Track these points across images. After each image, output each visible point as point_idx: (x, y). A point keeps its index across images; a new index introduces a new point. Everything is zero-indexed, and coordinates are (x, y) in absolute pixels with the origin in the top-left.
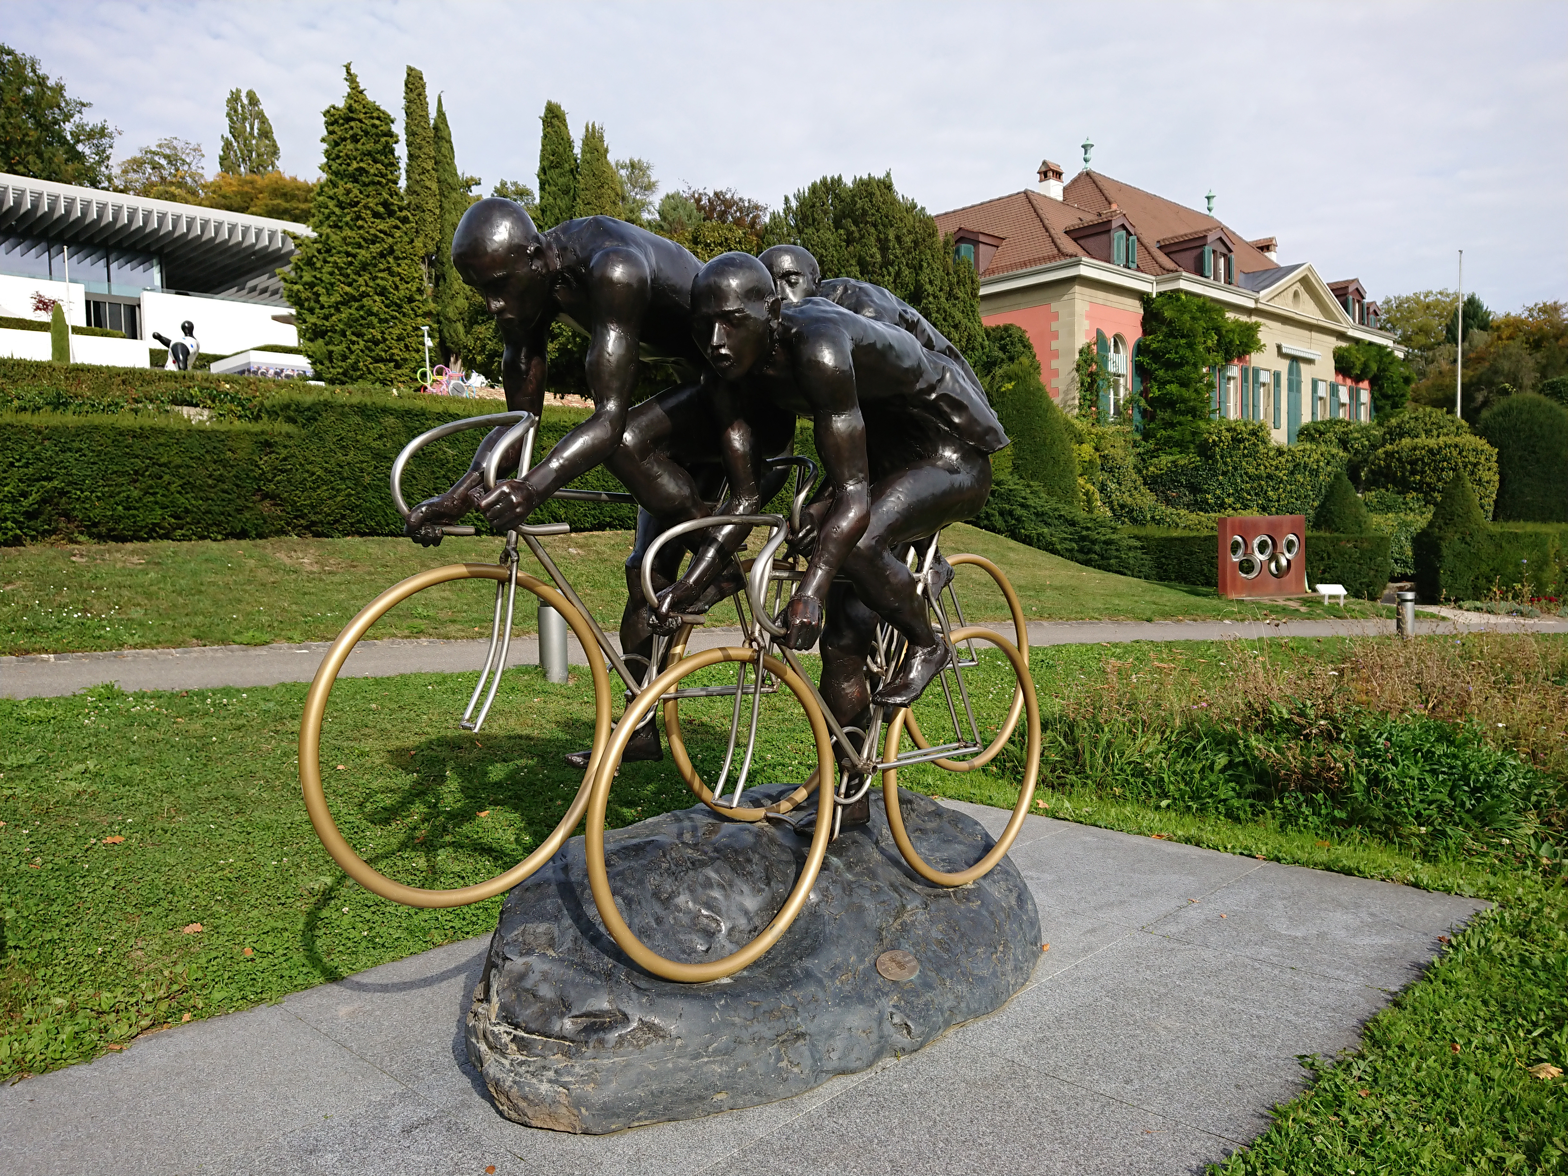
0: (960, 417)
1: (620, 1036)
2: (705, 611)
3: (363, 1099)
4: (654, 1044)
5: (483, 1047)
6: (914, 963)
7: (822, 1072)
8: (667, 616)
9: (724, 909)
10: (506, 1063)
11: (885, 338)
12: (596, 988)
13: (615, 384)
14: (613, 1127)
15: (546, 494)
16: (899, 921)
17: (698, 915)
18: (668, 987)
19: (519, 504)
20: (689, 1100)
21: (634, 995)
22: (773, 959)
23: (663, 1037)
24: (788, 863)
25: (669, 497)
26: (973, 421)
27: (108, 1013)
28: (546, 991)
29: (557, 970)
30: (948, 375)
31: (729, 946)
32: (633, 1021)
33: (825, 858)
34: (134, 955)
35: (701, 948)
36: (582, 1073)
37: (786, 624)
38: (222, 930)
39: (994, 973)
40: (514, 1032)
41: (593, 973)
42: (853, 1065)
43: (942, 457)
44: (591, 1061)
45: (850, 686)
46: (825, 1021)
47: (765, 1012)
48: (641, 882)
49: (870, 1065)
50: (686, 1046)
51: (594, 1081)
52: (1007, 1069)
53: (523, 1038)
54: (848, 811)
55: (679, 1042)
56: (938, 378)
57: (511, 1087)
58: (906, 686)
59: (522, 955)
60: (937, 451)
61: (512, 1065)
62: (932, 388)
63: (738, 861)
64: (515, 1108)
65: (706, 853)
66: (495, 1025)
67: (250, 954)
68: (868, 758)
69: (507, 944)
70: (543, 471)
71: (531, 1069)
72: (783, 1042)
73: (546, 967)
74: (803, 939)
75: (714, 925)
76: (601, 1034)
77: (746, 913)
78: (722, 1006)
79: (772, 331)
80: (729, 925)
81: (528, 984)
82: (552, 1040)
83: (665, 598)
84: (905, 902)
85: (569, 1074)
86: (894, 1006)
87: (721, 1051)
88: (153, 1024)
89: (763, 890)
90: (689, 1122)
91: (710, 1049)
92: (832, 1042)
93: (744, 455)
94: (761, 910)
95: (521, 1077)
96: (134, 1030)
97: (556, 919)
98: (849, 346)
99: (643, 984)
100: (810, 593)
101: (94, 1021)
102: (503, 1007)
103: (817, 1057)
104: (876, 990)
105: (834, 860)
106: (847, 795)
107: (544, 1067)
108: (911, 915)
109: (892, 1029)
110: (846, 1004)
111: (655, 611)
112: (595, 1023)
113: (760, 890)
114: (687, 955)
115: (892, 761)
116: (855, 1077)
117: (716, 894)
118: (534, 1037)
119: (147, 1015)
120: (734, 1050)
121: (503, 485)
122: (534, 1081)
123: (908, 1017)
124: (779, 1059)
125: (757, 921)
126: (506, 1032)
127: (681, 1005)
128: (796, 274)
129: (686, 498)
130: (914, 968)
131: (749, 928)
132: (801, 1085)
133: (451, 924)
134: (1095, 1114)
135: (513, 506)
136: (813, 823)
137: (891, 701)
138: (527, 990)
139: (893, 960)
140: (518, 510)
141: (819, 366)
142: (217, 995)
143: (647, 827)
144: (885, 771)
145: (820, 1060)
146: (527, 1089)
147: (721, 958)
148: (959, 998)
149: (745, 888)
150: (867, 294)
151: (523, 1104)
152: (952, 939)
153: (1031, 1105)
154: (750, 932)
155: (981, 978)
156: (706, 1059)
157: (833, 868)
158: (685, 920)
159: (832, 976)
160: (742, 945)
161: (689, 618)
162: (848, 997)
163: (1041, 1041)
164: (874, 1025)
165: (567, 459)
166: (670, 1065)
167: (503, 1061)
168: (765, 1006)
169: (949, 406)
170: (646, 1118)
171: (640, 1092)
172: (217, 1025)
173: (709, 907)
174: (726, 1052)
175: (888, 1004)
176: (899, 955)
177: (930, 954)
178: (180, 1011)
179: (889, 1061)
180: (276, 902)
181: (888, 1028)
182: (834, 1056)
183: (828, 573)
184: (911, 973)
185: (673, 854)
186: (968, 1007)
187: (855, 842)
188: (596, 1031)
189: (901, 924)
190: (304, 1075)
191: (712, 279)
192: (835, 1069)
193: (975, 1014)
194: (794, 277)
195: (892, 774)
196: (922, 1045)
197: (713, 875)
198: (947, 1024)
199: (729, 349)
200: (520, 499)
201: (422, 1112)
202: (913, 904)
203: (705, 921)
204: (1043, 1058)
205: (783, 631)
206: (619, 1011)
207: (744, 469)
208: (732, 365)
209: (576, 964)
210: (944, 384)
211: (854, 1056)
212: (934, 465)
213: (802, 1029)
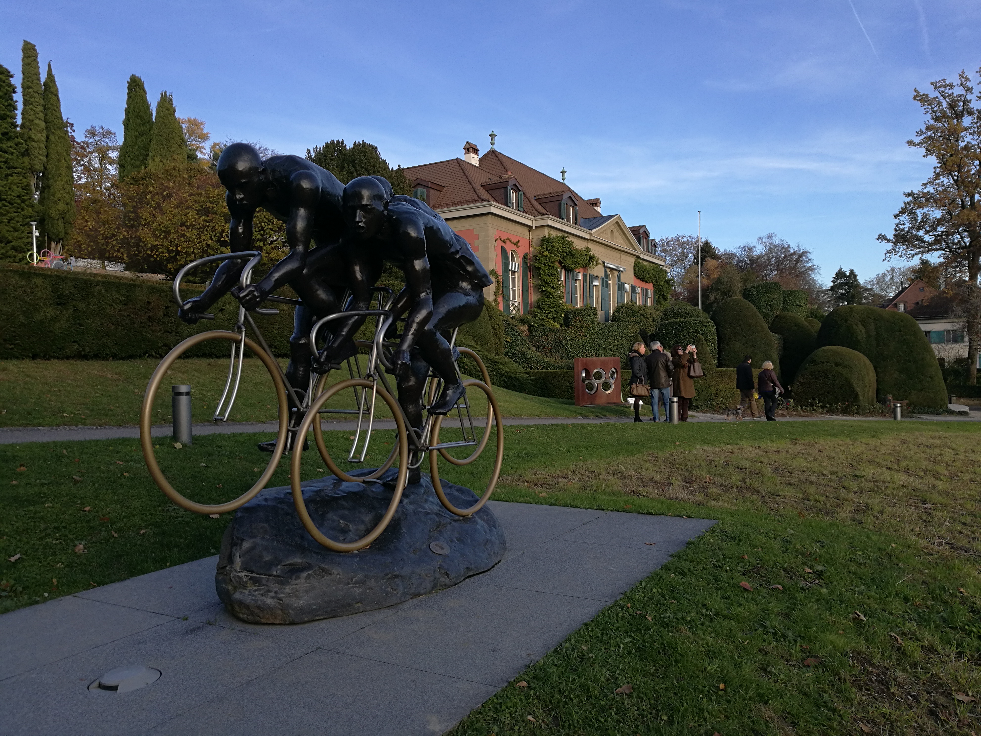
1: (308, 574)
4: (325, 578)
5: (230, 587)
7: (408, 594)
9: (352, 520)
10: (246, 592)
12: (293, 553)
14: (306, 619)
16: (438, 529)
17: (339, 523)
18: (329, 553)
20: (343, 607)
21: (314, 555)
23: (330, 574)
28: (266, 555)
29: (271, 545)
31: (355, 537)
32: (315, 566)
36: (289, 592)
40: (251, 575)
42: (422, 592)
44: (294, 586)
46: (408, 570)
47: (378, 564)
49: (430, 592)
50: (342, 579)
51: (296, 596)
53: (255, 577)
55: (338, 577)
57: (249, 603)
59: (251, 538)
61: (250, 592)
62: (457, 252)
64: (252, 614)
66: (239, 572)
68: (424, 443)
69: (243, 533)
71: (261, 592)
72: (388, 579)
73: (265, 543)
74: (393, 534)
75: (347, 528)
76: (298, 574)
77: (363, 522)
78: (357, 561)
80: (355, 527)
81: (256, 552)
82: (271, 577)
84: (440, 520)
85: (282, 593)
86: (440, 565)
87: (358, 582)
90: (343, 617)
91: (353, 581)
92: (412, 580)
98: (422, 227)
102: (243, 564)
103: (405, 587)
104: (431, 557)
106: (412, 464)
107: (268, 591)
108: (444, 527)
110: (417, 563)
112: (294, 569)
116: (423, 597)
117: (347, 513)
118: (262, 576)
120: (364, 582)
122: (263, 598)
123: (447, 570)
124: (387, 587)
125: (369, 526)
126: (246, 575)
127: (338, 559)
130: (448, 549)
132: (398, 600)
139: (437, 545)
144: (432, 451)
146: (259, 603)
147: (352, 541)
148: (470, 563)
149: (363, 511)
151: (256, 611)
154: (366, 531)
156: (352, 586)
158: (332, 524)
159: (409, 551)
160: (363, 536)
162: (418, 560)
164: (432, 572)
166: (334, 588)
170: (322, 615)
171: (319, 601)
173: (344, 519)
174: (361, 583)
175: (437, 564)
176: (440, 543)
179: (439, 591)
181: (438, 575)
182: (413, 587)
184: (446, 551)
188: (295, 572)
192: (414, 594)
196: (456, 584)
202: (445, 522)
203: (343, 525)
206: (307, 562)
209: (281, 541)
211: (423, 587)
213: (397, 573)
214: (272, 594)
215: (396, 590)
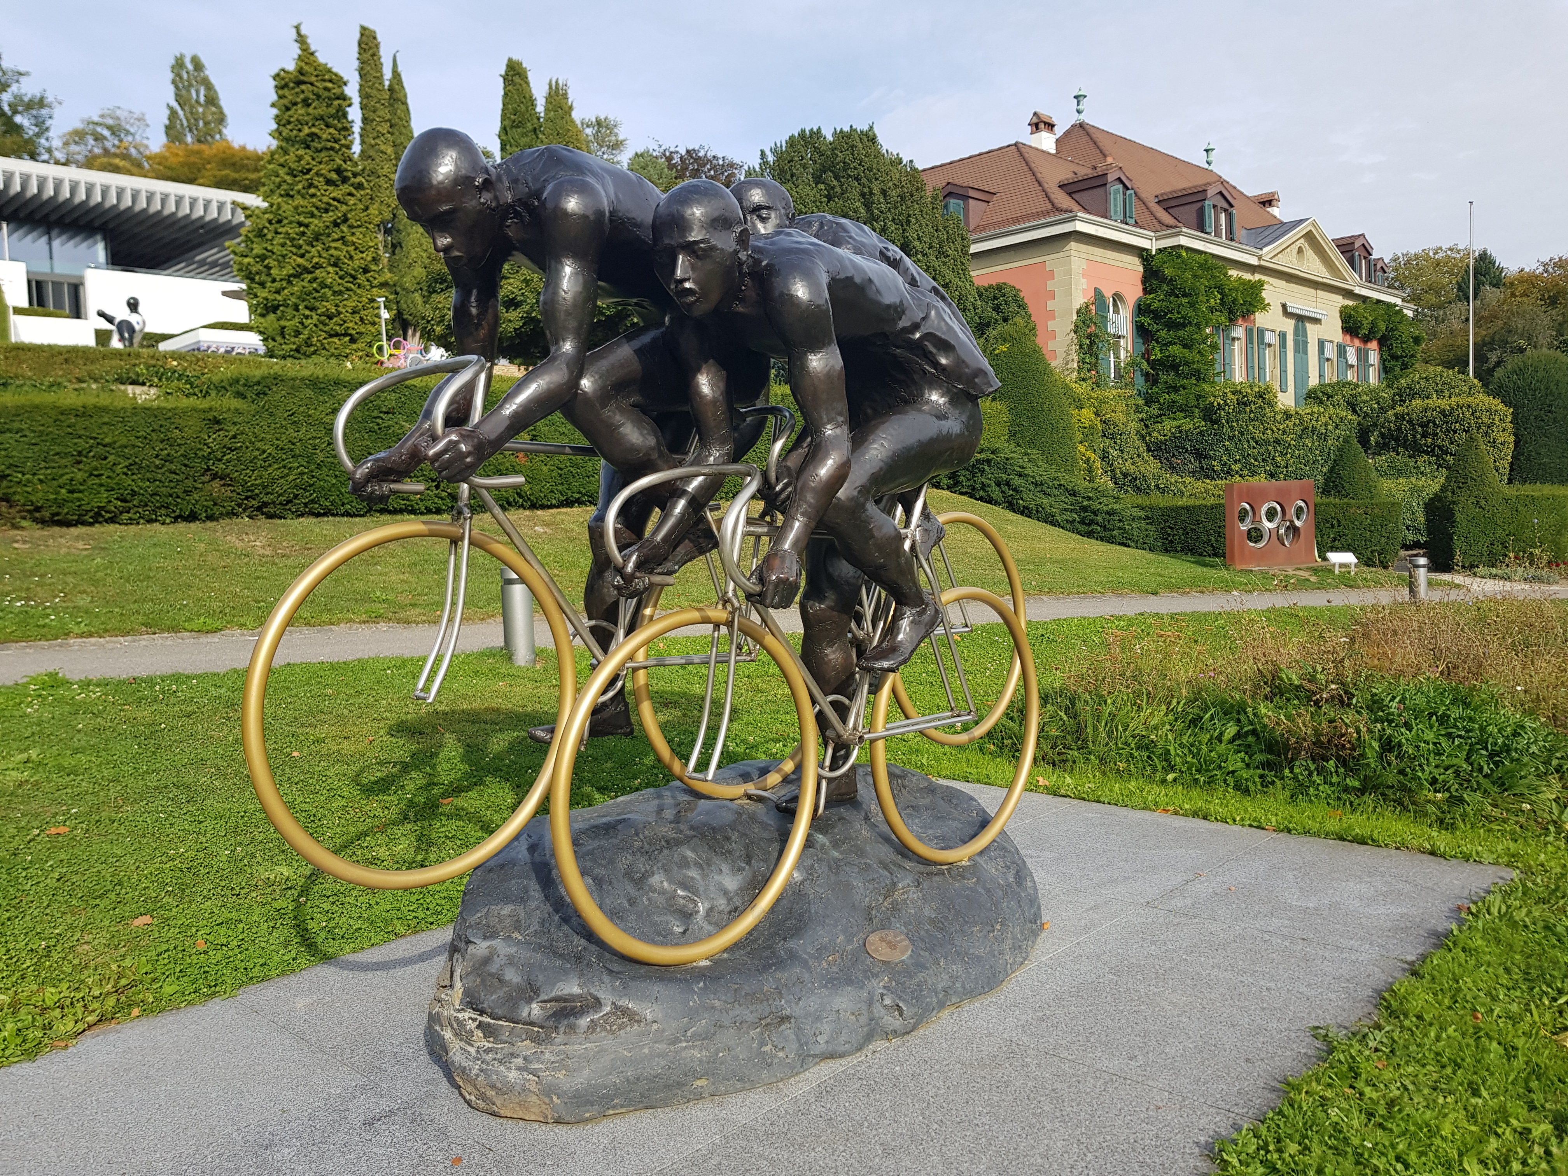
0: (947, 358)
1: (592, 1021)
2: (675, 572)
3: (322, 1092)
4: (628, 1029)
5: (448, 1034)
6: (907, 942)
7: (809, 1056)
8: (632, 576)
9: (701, 889)
10: (472, 1050)
11: (865, 272)
12: (566, 972)
13: (572, 324)
14: (587, 1115)
15: (497, 444)
16: (889, 900)
17: (674, 896)
18: (643, 970)
19: (469, 454)
20: (667, 1087)
21: (606, 978)
22: (756, 940)
23: (638, 1021)
24: (771, 841)
25: (633, 449)
26: (960, 362)
27: (53, 1009)
28: (512, 976)
29: (524, 954)
30: (933, 313)
31: (707, 927)
32: (606, 1005)
33: (809, 835)
34: (79, 949)
35: (678, 930)
36: (553, 1059)
37: (762, 580)
38: (172, 923)
39: (992, 952)
40: (480, 1018)
41: (562, 956)
42: (842, 1049)
43: (928, 401)
44: (562, 1047)
45: (834, 652)
46: (812, 1003)
47: (747, 994)
48: (612, 862)
49: (859, 1049)
50: (663, 1031)
51: (565, 1067)
52: (1005, 1049)
53: (489, 1024)
54: (833, 785)
55: (655, 1026)
56: (922, 316)
57: (477, 1075)
58: (894, 649)
59: (485, 938)
60: (922, 396)
61: (478, 1052)
62: (916, 327)
63: (716, 839)
64: (483, 1097)
65: (681, 832)
66: (459, 1011)
67: (203, 947)
68: (855, 728)
69: (470, 926)
70: (495, 419)
71: (498, 1056)
72: (766, 1025)
73: (512, 950)
74: (787, 919)
75: (691, 906)
76: (572, 1019)
77: (726, 892)
78: (700, 989)
79: (741, 264)
80: (707, 905)
81: (493, 968)
82: (520, 1026)
83: (630, 556)
84: (895, 880)
85: (539, 1061)
86: (884, 987)
87: (700, 1036)
88: (100, 1020)
89: (744, 869)
90: (667, 1110)
91: (689, 1034)
92: (819, 1025)
93: (714, 402)
94: (741, 889)
95: (488, 1064)
96: (81, 1026)
97: (522, 899)
98: (824, 279)
99: (616, 967)
100: (786, 546)
101: (38, 1017)
102: (467, 993)
103: (804, 1040)
104: (865, 971)
105: (820, 837)
106: (832, 768)
107: (512, 1054)
108: (903, 894)
109: (883, 1012)
110: (833, 985)
111: (620, 571)
112: (565, 1008)
113: (741, 869)
114: (663, 938)
115: (880, 729)
116: (843, 1061)
117: (693, 873)
118: (500, 1022)
119: (94, 1011)
120: (714, 1034)
121: (452, 433)
122: (502, 1068)
123: (900, 998)
124: (763, 1044)
125: (737, 901)
126: (471, 1018)
127: (657, 988)
128: (768, 208)
129: (653, 449)
130: (906, 948)
131: (728, 909)
132: (786, 1070)
133: (414, 914)
134: (1097, 1091)
135: (463, 455)
136: (795, 799)
137: (878, 665)
138: (492, 975)
139: (882, 939)
140: (468, 460)
141: (791, 299)
142: (168, 990)
143: (618, 805)
144: (872, 741)
145: (807, 1043)
146: (495, 1077)
147: (698, 940)
148: (954, 979)
149: (725, 867)
150: (846, 230)
151: (491, 1093)
152: (946, 918)
153: (1030, 1084)
154: (730, 912)
155: (978, 957)
156: (684, 1044)
157: (818, 846)
158: (660, 900)
159: (818, 958)
160: (722, 927)
161: (657, 579)
162: (836, 979)
163: (1041, 1019)
164: (864, 1007)
165: (520, 405)
166: (646, 1051)
167: (469, 1048)
168: (746, 989)
169: (935, 346)
170: (622, 1106)
171: (614, 1079)
172: (168, 1020)
173: (685, 887)
174: (707, 1036)
175: (878, 985)
176: (890, 935)
177: (922, 933)
178: (129, 1005)
179: (879, 1045)
180: (229, 893)
181: (878, 1010)
182: (821, 1039)
183: (806, 525)
184: (903, 953)
185: (647, 833)
186: (963, 987)
187: (841, 819)
188: (566, 1017)
189: (892, 903)
190: (259, 1068)
191: (675, 208)
192: (823, 1054)
193: (971, 994)
194: (765, 211)
195: (880, 744)
196: (914, 1028)
197: (689, 854)
198: (942, 1005)
199: (695, 282)
200: (470, 448)
201: (384, 1104)
202: (905, 881)
203: (682, 901)
204: (1043, 1037)
205: (758, 589)
206: (591, 994)
207: (714, 417)
208: (697, 301)
209: (544, 947)
210: (929, 323)
211: (843, 1038)
212: (920, 410)
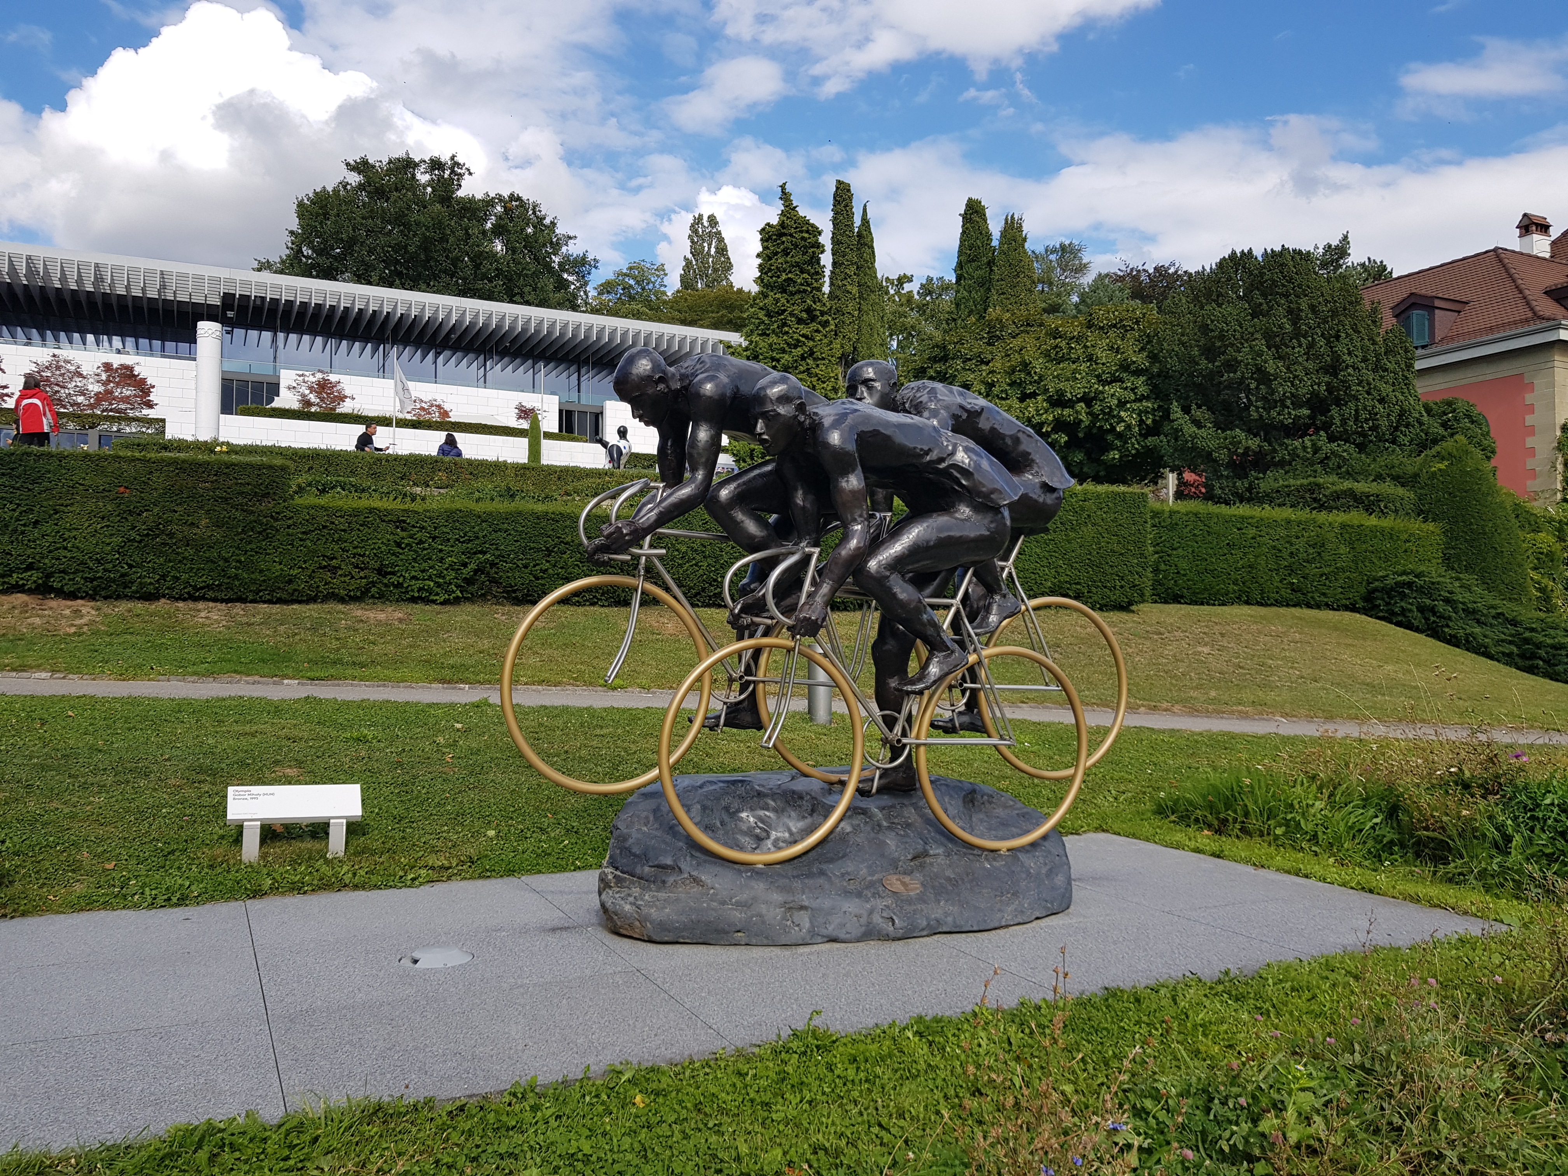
1: (675, 881)
4: (696, 889)
6: (919, 885)
7: (819, 936)
9: (776, 826)
12: (666, 852)
14: (666, 938)
17: (754, 826)
20: (717, 931)
21: (688, 858)
23: (703, 886)
28: (636, 851)
29: (646, 839)
32: (685, 873)
35: (751, 844)
36: (649, 899)
40: (614, 873)
42: (844, 938)
44: (655, 894)
46: (827, 903)
47: (780, 887)
48: (719, 800)
49: (858, 941)
50: (719, 896)
51: (656, 906)
53: (619, 876)
55: (712, 891)
57: (610, 906)
61: (613, 893)
63: (792, 797)
64: (612, 920)
66: (605, 868)
69: (619, 821)
71: (620, 895)
72: (790, 908)
73: (639, 836)
75: (765, 834)
76: (664, 878)
77: (790, 830)
78: (754, 880)
80: (776, 835)
81: (627, 845)
82: (635, 879)
84: (928, 848)
86: (886, 906)
87: (741, 903)
89: (804, 819)
90: (717, 947)
91: (734, 900)
92: (829, 917)
94: (800, 830)
95: (616, 900)
97: (654, 811)
102: (611, 857)
103: (817, 924)
104: (875, 894)
105: (875, 810)
107: (629, 895)
109: (880, 920)
110: (846, 896)
112: (660, 871)
116: (846, 945)
117: (771, 815)
118: (626, 876)
120: (751, 905)
122: (621, 902)
123: (896, 915)
124: (785, 919)
126: (610, 872)
127: (717, 869)
130: (917, 888)
132: (800, 940)
138: (626, 849)
139: (900, 880)
145: (818, 928)
146: (618, 907)
147: (764, 853)
148: (948, 914)
149: (793, 814)
151: (615, 918)
152: (962, 879)
154: (790, 841)
155: (977, 907)
156: (731, 907)
158: (744, 827)
159: (841, 878)
160: (782, 848)
162: (849, 893)
164: (866, 914)
166: (705, 905)
167: (610, 892)
168: (780, 883)
170: (689, 939)
173: (764, 822)
174: (747, 906)
175: (882, 903)
176: (907, 878)
177: (937, 884)
179: (875, 941)
181: (877, 919)
182: (831, 928)
184: (912, 891)
188: (661, 877)
189: (920, 862)
192: (829, 937)
193: (961, 929)
196: (904, 938)
197: (772, 804)
198: (932, 929)
202: (937, 852)
203: (760, 830)
206: (677, 866)
213: (806, 903)
214: (631, 899)
215: (798, 925)
